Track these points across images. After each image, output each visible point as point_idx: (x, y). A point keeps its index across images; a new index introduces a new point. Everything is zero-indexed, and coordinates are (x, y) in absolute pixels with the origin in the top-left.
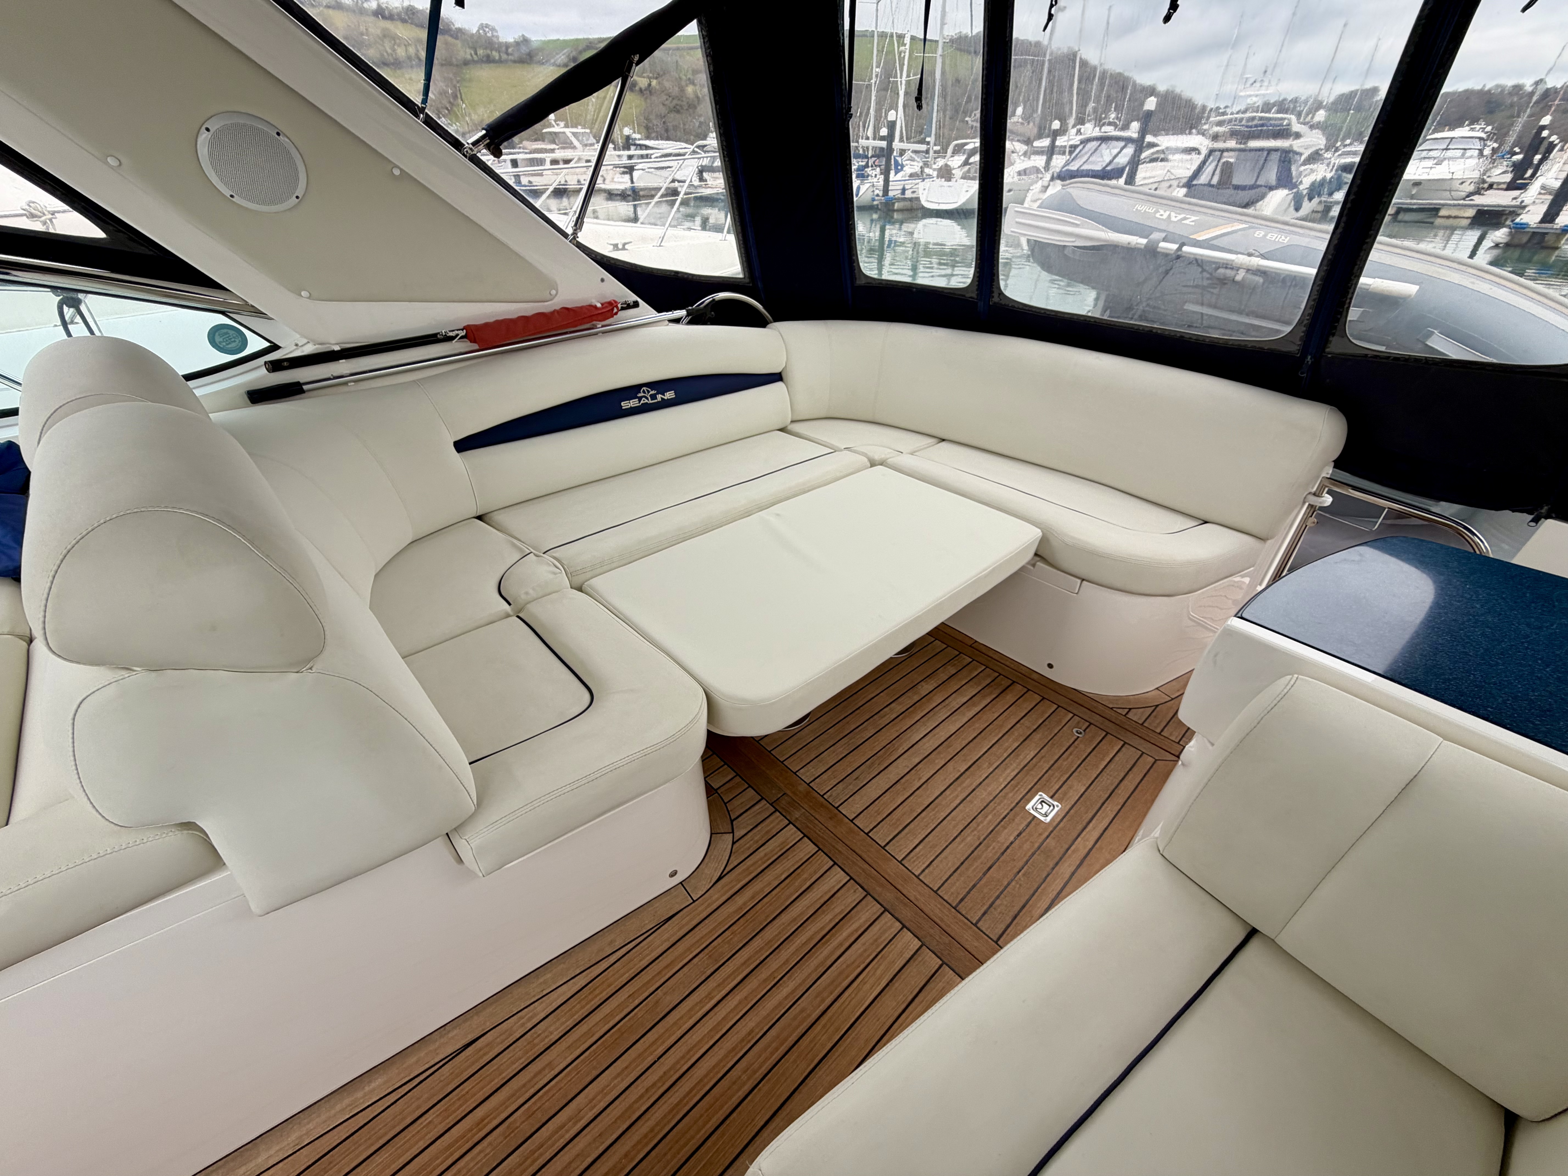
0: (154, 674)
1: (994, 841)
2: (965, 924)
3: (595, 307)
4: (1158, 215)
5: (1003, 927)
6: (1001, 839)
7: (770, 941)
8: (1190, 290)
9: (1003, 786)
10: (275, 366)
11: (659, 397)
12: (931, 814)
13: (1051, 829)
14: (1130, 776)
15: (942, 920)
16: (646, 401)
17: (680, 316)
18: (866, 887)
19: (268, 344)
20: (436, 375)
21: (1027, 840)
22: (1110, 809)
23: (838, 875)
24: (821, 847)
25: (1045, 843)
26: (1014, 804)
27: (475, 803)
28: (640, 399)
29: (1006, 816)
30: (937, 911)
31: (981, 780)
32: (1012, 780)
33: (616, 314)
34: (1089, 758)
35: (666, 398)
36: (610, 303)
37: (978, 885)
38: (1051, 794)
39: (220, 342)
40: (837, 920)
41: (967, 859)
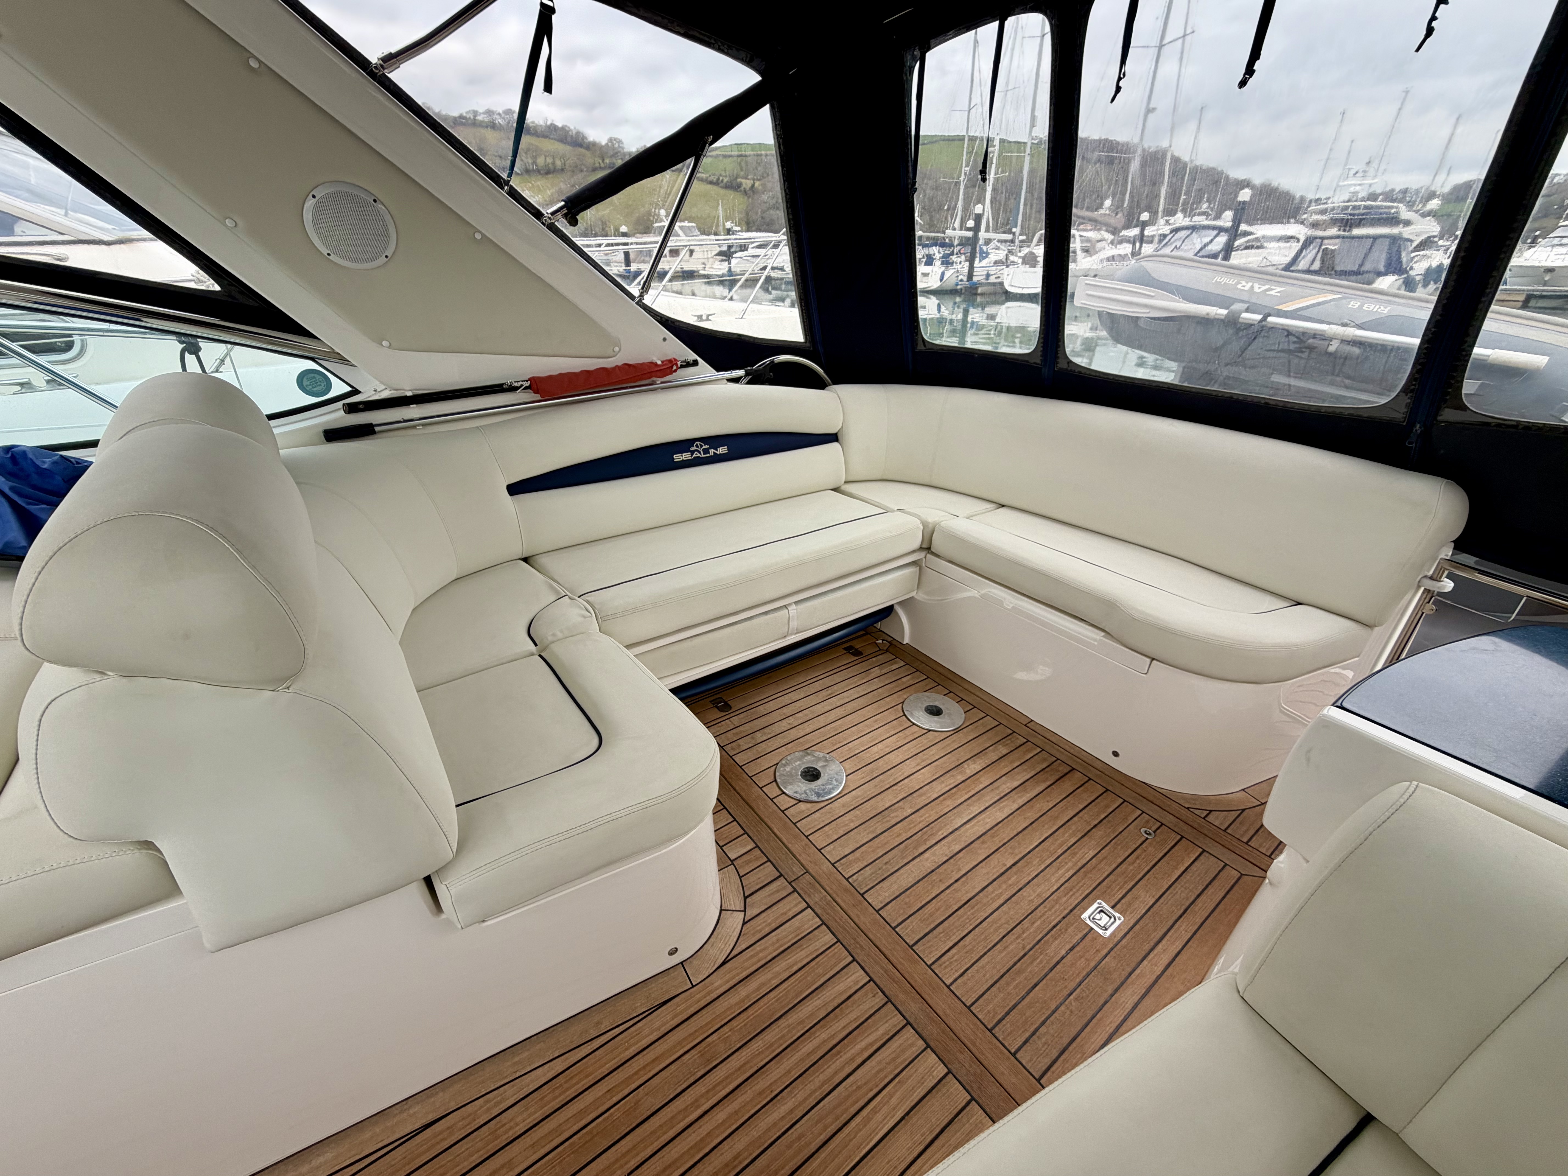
0: (125, 680)
1: (1041, 953)
2: (1001, 1052)
3: (656, 364)
4: (1239, 286)
5: (1048, 1061)
6: (1051, 950)
7: (772, 1045)
8: (1275, 354)
9: (1055, 888)
10: (352, 409)
11: (712, 451)
12: (969, 913)
13: (1111, 946)
14: (1210, 890)
15: (974, 1044)
16: (699, 455)
17: (738, 376)
18: (887, 993)
19: (350, 389)
20: (498, 423)
21: (1081, 957)
22: (1184, 929)
23: (857, 974)
24: (840, 937)
25: (1104, 962)
26: (1067, 912)
27: (455, 850)
28: (692, 452)
29: (1057, 924)
30: (969, 1032)
31: (1030, 878)
32: (1066, 882)
33: (675, 371)
34: (1159, 864)
35: (718, 453)
36: (670, 361)
37: (1020, 1006)
38: (1113, 903)
39: (307, 386)
40: (851, 1029)
41: (1008, 971)
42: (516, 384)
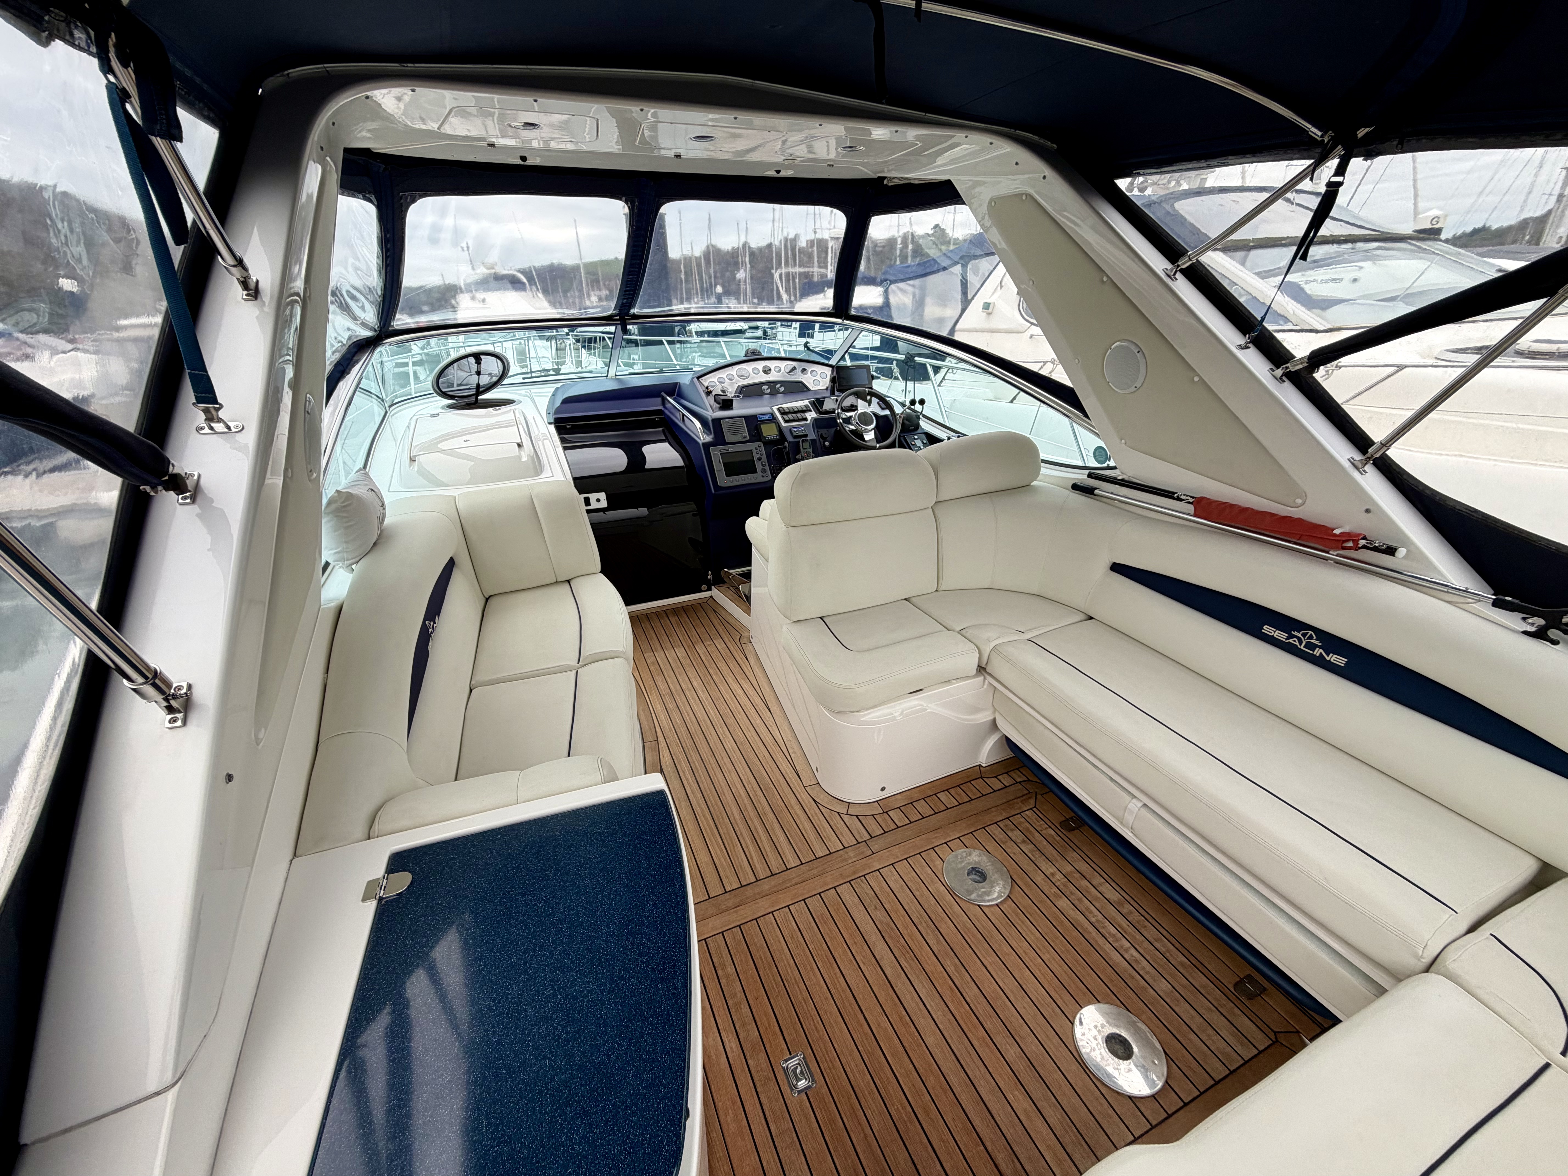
10: (1090, 475)
11: (1321, 651)
24: (819, 860)
28: (1291, 636)
33: (1353, 549)
35: (1329, 658)
36: (1354, 535)
39: (1097, 455)
42: (1183, 497)
